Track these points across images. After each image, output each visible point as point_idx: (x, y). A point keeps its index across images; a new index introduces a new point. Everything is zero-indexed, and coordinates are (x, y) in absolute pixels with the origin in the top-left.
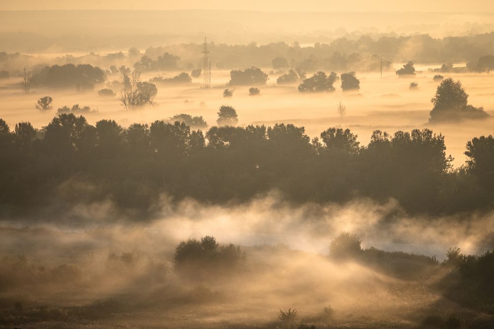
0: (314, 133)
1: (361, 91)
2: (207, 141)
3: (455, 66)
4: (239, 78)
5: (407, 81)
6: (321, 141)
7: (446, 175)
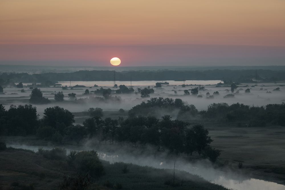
7: (37, 121)
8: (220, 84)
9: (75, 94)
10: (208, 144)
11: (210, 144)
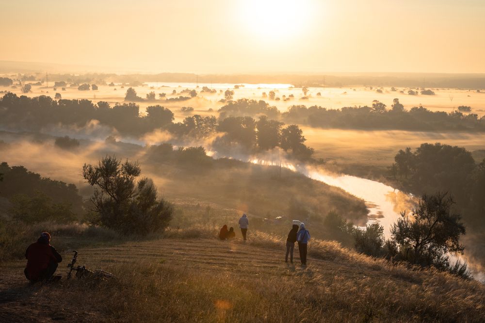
0: (95, 103)
1: (98, 90)
2: (58, 104)
3: (126, 84)
4: (58, 84)
5: (113, 88)
6: (97, 105)
7: (139, 118)
8: (292, 87)
9: (165, 94)
10: (302, 143)
11: (304, 143)
